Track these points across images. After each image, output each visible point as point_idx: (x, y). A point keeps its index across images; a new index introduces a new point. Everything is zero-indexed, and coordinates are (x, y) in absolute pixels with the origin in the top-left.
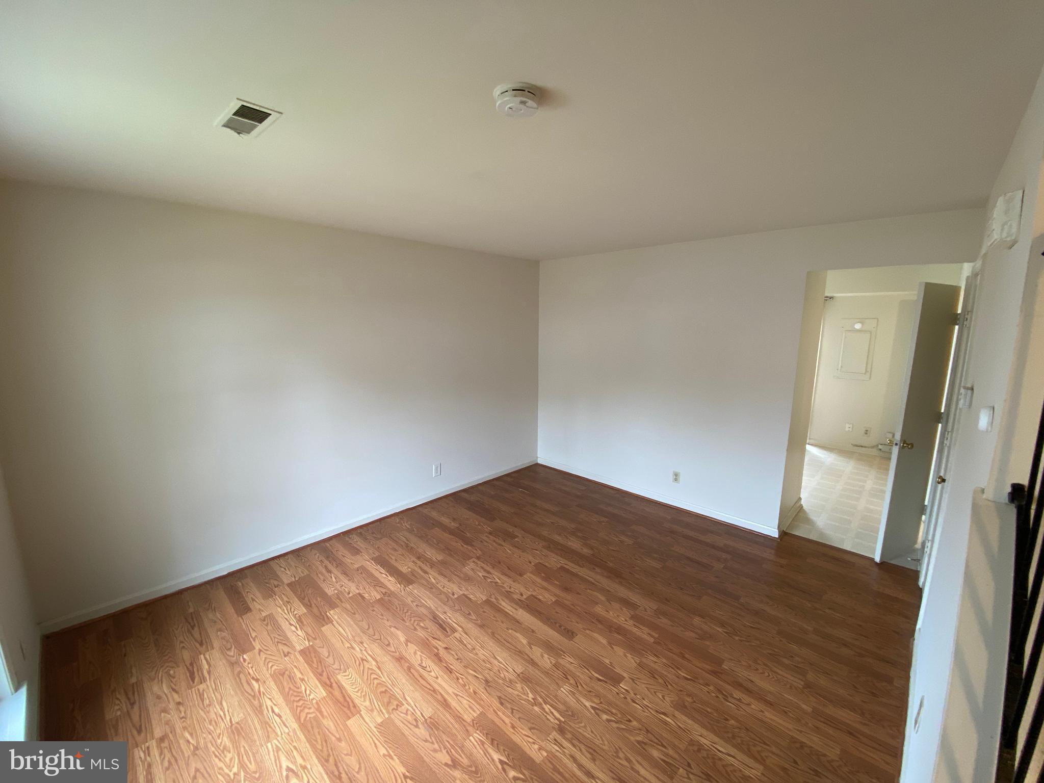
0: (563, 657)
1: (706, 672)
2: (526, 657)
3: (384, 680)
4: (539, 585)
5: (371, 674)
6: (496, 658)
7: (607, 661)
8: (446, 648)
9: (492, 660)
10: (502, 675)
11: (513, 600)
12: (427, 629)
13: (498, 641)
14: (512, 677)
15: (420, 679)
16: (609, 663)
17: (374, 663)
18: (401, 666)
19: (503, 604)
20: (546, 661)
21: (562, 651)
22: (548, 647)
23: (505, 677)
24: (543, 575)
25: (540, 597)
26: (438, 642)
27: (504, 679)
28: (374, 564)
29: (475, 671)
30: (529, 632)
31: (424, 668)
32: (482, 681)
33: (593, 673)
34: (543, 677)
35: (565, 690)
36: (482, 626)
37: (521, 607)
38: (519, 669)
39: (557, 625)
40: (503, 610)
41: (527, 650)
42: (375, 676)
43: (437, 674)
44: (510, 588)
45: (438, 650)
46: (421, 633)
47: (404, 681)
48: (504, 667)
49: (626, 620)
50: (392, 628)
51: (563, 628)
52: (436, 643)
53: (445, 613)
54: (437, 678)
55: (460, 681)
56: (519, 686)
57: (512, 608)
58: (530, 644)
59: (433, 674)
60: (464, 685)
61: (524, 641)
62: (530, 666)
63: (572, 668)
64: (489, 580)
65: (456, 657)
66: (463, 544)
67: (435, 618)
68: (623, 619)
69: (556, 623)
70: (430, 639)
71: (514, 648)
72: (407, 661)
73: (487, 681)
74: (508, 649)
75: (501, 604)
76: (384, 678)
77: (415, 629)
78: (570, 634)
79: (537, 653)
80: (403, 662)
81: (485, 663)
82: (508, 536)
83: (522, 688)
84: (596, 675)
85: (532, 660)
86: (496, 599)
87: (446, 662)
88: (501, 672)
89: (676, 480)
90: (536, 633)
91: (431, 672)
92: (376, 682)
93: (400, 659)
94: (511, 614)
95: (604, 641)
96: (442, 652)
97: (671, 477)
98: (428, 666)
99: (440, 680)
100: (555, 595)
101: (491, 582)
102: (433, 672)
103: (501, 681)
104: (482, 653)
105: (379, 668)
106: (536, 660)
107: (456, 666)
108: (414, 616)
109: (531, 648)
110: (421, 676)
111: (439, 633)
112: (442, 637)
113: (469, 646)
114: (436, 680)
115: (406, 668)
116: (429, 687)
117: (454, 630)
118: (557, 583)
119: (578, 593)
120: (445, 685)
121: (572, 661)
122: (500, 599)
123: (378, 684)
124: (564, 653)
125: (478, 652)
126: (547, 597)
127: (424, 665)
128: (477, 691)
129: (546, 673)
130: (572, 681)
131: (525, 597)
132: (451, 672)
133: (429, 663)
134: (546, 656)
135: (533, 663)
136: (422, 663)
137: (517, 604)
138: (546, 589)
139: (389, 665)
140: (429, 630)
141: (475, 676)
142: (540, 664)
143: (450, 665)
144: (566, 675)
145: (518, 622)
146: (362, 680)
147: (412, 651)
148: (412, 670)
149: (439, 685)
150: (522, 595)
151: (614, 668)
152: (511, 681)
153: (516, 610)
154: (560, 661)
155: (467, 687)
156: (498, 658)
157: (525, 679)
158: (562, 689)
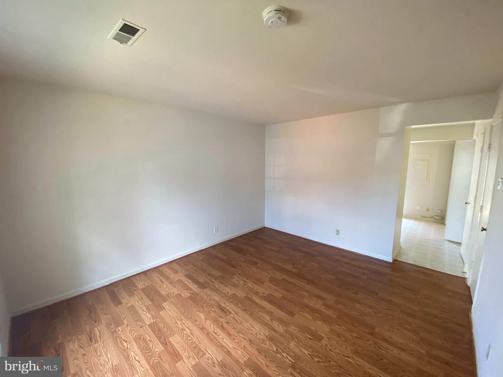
0: (290, 326)
1: (367, 334)
2: (270, 326)
3: (195, 340)
4: (272, 288)
5: (188, 337)
6: (254, 328)
7: (314, 328)
8: (227, 322)
9: (252, 329)
10: (258, 337)
11: (259, 296)
12: (216, 312)
13: (254, 318)
14: (263, 338)
15: (214, 340)
16: (314, 329)
17: (189, 331)
18: (204, 333)
19: (255, 298)
20: (281, 329)
21: (289, 323)
22: (281, 321)
23: (260, 338)
24: (274, 283)
25: (274, 295)
26: (223, 319)
27: (259, 339)
28: (185, 278)
29: (243, 335)
30: (270, 313)
31: (216, 333)
32: (248, 340)
33: (307, 335)
34: (280, 337)
35: (292, 344)
36: (245, 310)
37: (264, 300)
38: (267, 333)
39: (285, 309)
40: (255, 302)
41: (270, 323)
42: (190, 338)
43: (223, 337)
44: (258, 290)
45: (222, 323)
46: (213, 314)
47: (205, 341)
48: (259, 333)
49: (320, 306)
50: (197, 312)
51: (287, 311)
52: (221, 319)
53: (225, 303)
54: (223, 339)
55: (236, 340)
56: (268, 343)
57: (260, 301)
58: (271, 320)
59: (221, 336)
60: (238, 343)
61: (268, 318)
62: (273, 332)
63: (294, 332)
64: (246, 286)
65: (233, 327)
66: (231, 268)
67: (220, 307)
68: (319, 306)
69: (284, 308)
70: (218, 317)
71: (263, 322)
72: (206, 330)
73: (250, 341)
74: (260, 323)
75: (253, 299)
76: (195, 339)
77: (209, 312)
78: (292, 314)
79: (275, 324)
80: (204, 330)
81: (248, 330)
82: (255, 264)
83: (270, 344)
84: (308, 336)
85: (273, 328)
86: (251, 296)
87: (228, 330)
88: (257, 335)
89: (338, 234)
90: (273, 314)
91: (219, 335)
92: (190, 341)
93: (202, 329)
94: (260, 303)
95: (310, 318)
96: (225, 325)
97: (335, 232)
98: (218, 332)
99: (225, 340)
100: (282, 293)
101: (247, 287)
102: (221, 335)
103: (258, 340)
104: (246, 325)
105: (192, 334)
106: (275, 328)
107: (232, 332)
108: (208, 306)
109: (272, 322)
110: (214, 338)
111: (222, 314)
112: (224, 316)
113: (239, 321)
114: (222, 340)
115: (206, 334)
116: (219, 344)
117: (230, 313)
118: (282, 287)
119: (294, 292)
120: (227, 342)
121: (295, 329)
122: (253, 296)
123: (191, 343)
124: (290, 324)
125: (243, 324)
126: (278, 295)
127: (216, 332)
128: (245, 345)
129: (281, 335)
130: (296, 340)
131: (266, 294)
132: (230, 336)
133: (218, 331)
134: (280, 326)
135: (273, 329)
136: (214, 331)
137: (262, 299)
138: (276, 290)
139: (197, 332)
140: (217, 313)
141: (244, 338)
142: (277, 330)
143: (229, 332)
144: (293, 336)
145: (264, 308)
146: (183, 341)
147: (209, 325)
148: (210, 335)
149: (225, 342)
150: (264, 294)
151: (318, 332)
152: (263, 340)
153: (262, 301)
154: (289, 329)
155: (240, 344)
156: (255, 327)
157: (271, 339)
158: (291, 344)
